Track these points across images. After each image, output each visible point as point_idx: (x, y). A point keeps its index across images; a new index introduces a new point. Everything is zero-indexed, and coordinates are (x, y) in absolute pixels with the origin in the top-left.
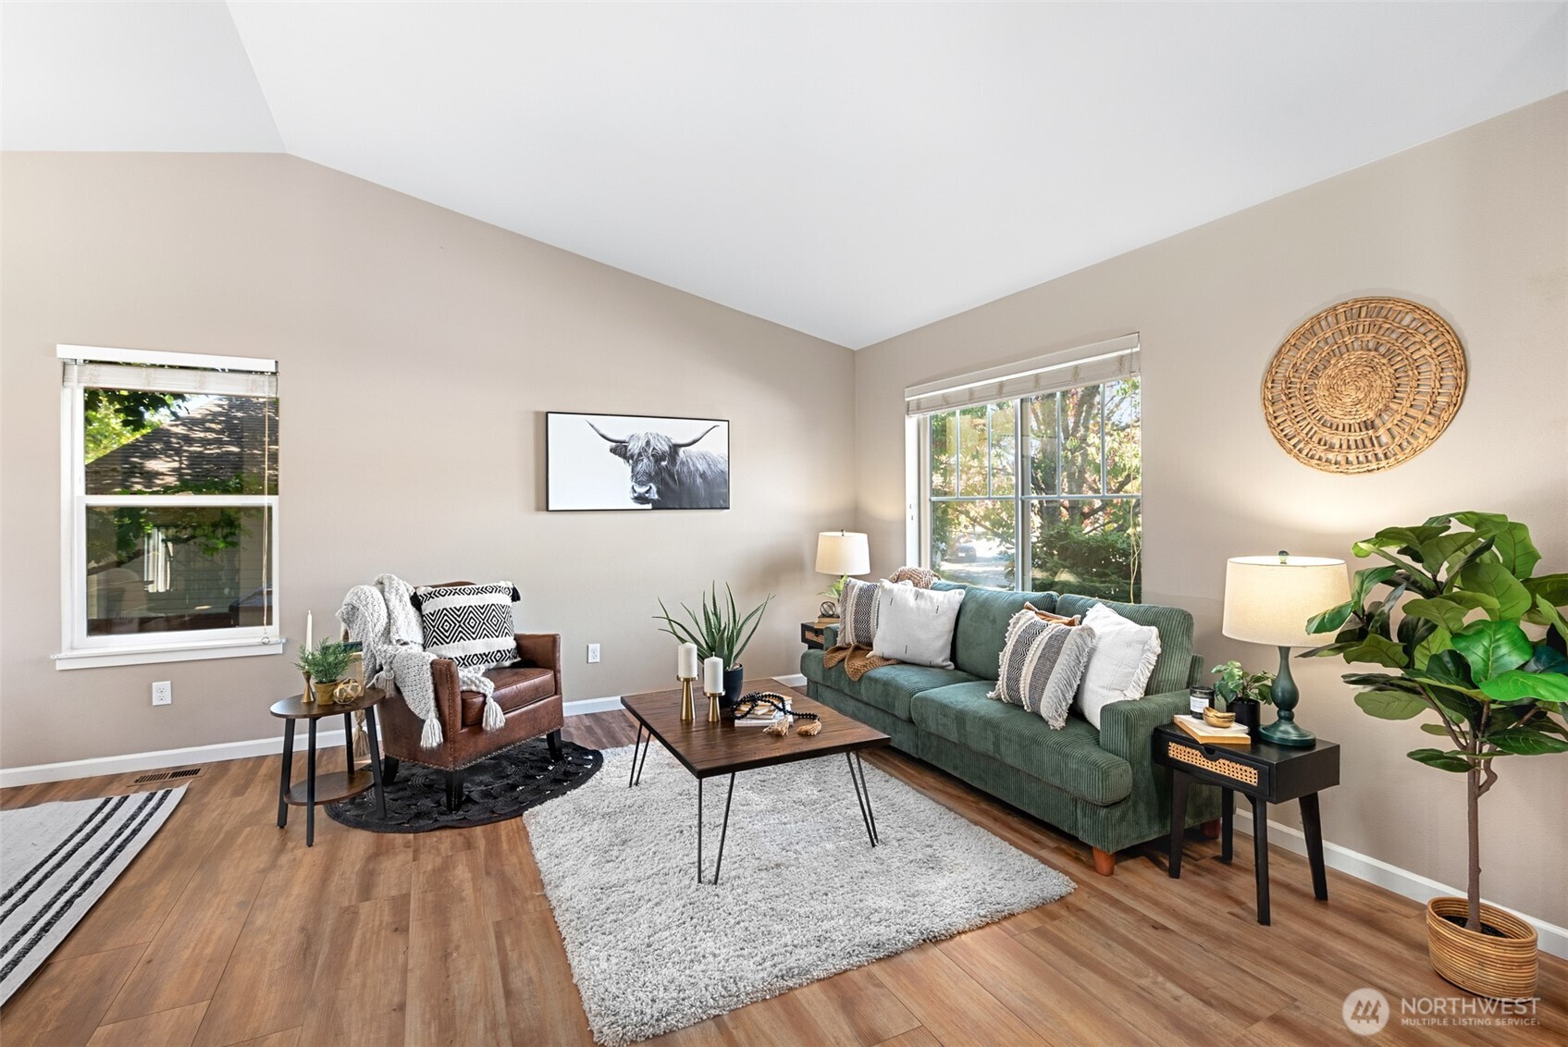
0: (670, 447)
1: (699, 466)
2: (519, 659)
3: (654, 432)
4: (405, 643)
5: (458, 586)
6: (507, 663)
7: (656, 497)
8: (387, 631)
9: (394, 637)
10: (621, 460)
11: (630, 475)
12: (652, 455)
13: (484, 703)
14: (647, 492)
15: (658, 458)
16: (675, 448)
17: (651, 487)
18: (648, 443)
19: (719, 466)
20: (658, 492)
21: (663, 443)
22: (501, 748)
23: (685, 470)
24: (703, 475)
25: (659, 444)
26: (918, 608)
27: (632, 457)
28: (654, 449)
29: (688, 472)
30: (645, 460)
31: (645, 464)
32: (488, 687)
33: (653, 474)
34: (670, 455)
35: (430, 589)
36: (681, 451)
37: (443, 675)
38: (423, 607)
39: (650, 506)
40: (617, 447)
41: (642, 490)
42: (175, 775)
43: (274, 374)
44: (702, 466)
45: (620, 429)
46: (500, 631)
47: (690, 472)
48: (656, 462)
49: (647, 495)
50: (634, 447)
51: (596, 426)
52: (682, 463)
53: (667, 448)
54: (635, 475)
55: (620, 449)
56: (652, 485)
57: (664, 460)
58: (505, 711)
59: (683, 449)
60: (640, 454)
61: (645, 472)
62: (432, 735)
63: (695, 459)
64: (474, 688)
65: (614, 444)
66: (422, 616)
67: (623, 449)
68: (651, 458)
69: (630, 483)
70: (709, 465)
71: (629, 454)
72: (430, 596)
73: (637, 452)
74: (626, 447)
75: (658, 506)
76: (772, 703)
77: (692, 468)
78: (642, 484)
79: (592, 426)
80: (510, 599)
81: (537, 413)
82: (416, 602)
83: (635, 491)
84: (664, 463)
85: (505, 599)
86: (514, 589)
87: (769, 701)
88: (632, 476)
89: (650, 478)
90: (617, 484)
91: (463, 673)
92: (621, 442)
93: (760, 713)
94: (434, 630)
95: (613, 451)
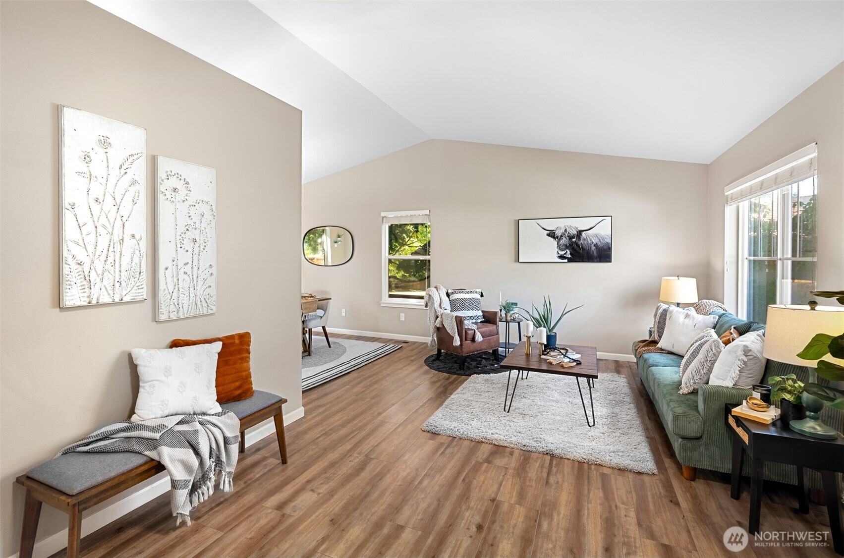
0: (577, 232)
1: (593, 241)
2: (483, 320)
3: (569, 225)
4: (446, 309)
5: (461, 291)
6: (479, 321)
7: (570, 256)
8: (440, 305)
9: (443, 306)
10: (552, 239)
11: (556, 246)
12: (568, 236)
13: (475, 332)
14: (565, 254)
15: (571, 238)
16: (580, 232)
17: (567, 252)
18: (566, 230)
19: (605, 240)
20: (571, 254)
21: (574, 230)
22: (477, 351)
23: (586, 243)
24: (596, 245)
25: (571, 231)
26: (683, 323)
27: (557, 237)
28: (569, 233)
29: (587, 244)
30: (564, 239)
31: (564, 241)
32: (475, 327)
33: (568, 245)
34: (577, 235)
35: (453, 291)
36: (583, 234)
37: (460, 321)
38: (450, 297)
39: (566, 261)
40: (550, 233)
41: (562, 253)
42: (403, 342)
43: (429, 215)
44: (595, 241)
45: (551, 225)
46: (476, 309)
47: (588, 244)
48: (570, 239)
49: (565, 255)
50: (558, 233)
51: (540, 224)
52: (584, 239)
53: (576, 233)
54: (559, 246)
55: (552, 234)
56: (567, 250)
57: (574, 238)
58: (483, 337)
59: (585, 232)
60: (561, 236)
61: (564, 244)
62: (457, 342)
63: (591, 237)
64: (470, 328)
65: (548, 232)
66: (450, 300)
67: (553, 234)
68: (567, 238)
69: (556, 250)
70: (600, 240)
71: (555, 236)
72: (453, 293)
73: (560, 235)
74: (554, 233)
75: (570, 260)
76: (560, 352)
77: (589, 242)
78: (562, 250)
79: (538, 224)
80: (480, 296)
81: (515, 220)
82: (448, 295)
83: (559, 254)
84: (574, 240)
85: (478, 296)
86: (481, 292)
87: (559, 351)
88: (557, 247)
89: (567, 247)
90: (551, 250)
91: (466, 322)
92: (552, 231)
93: (552, 354)
94: (454, 305)
95: (548, 235)
